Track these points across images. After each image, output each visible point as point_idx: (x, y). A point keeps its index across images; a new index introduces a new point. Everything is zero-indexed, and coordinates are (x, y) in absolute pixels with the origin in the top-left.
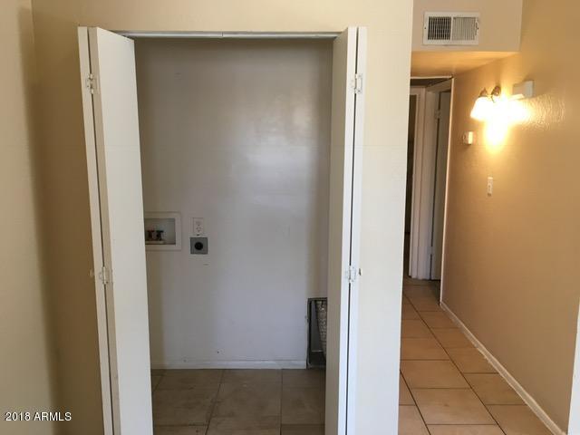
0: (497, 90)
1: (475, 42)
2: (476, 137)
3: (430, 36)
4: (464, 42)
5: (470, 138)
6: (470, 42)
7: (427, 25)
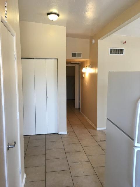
0: (87, 66)
1: (81, 58)
2: (85, 75)
3: (73, 56)
4: (79, 58)
5: (84, 76)
6: (80, 58)
7: (72, 54)
